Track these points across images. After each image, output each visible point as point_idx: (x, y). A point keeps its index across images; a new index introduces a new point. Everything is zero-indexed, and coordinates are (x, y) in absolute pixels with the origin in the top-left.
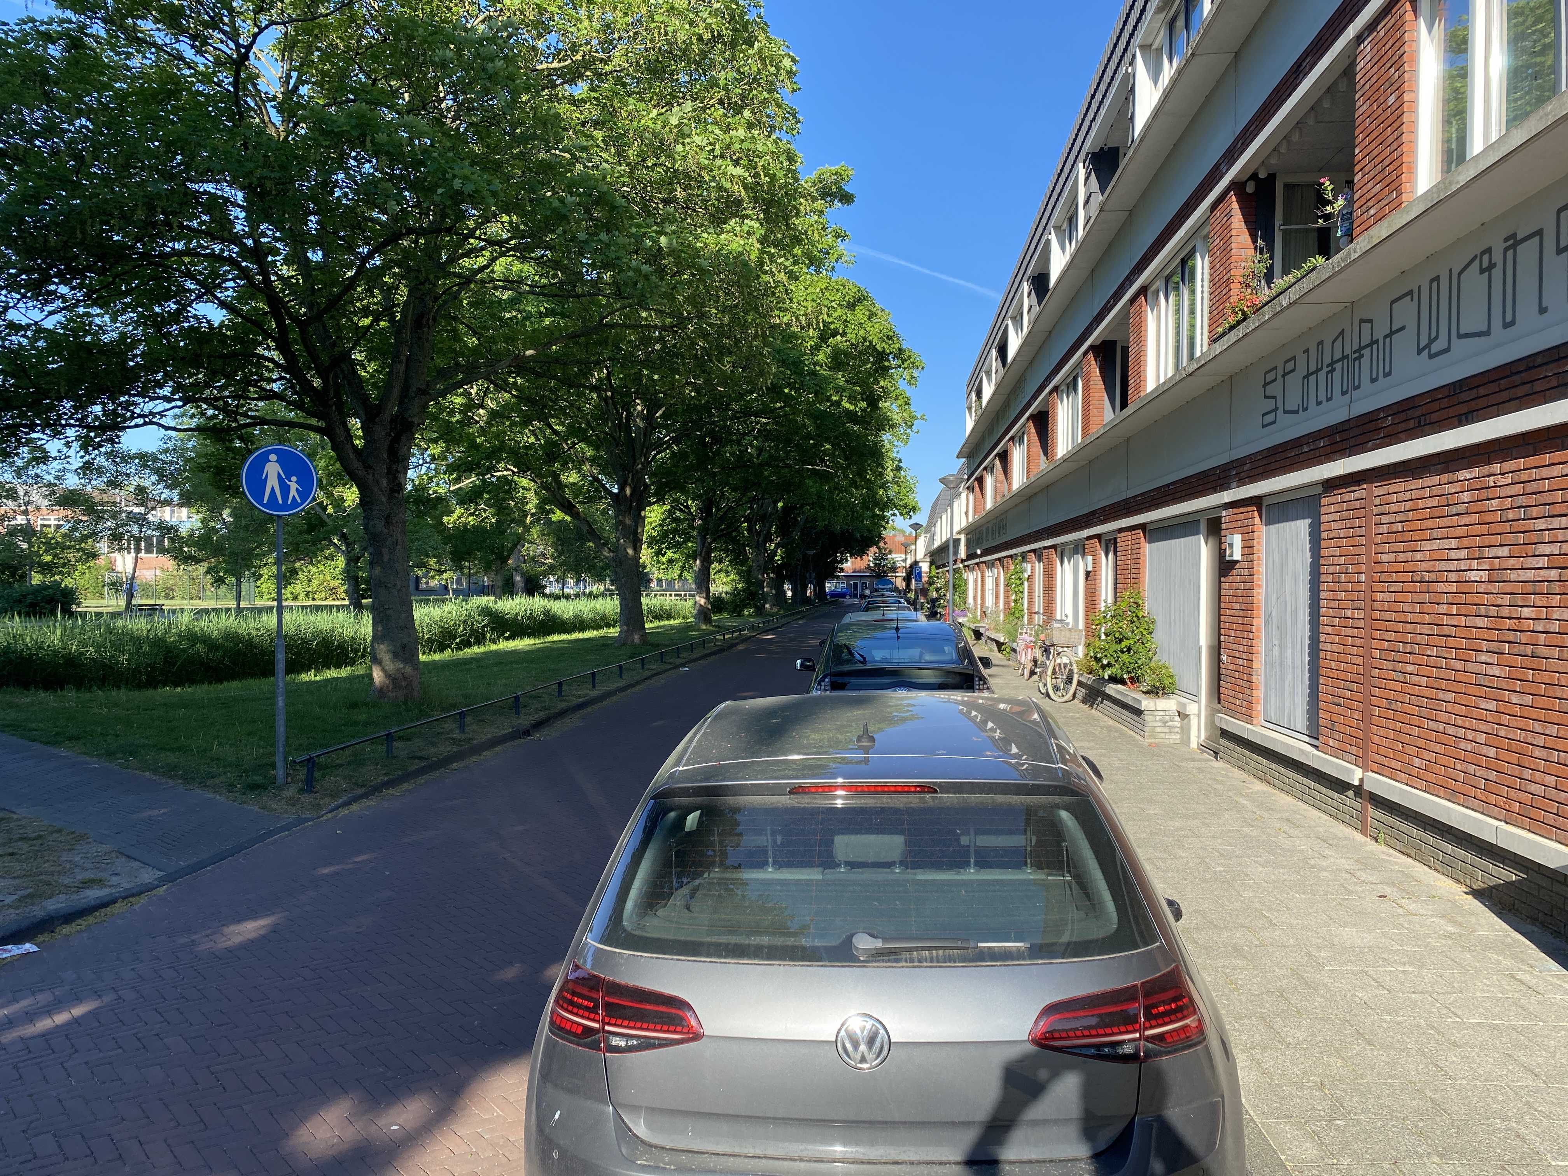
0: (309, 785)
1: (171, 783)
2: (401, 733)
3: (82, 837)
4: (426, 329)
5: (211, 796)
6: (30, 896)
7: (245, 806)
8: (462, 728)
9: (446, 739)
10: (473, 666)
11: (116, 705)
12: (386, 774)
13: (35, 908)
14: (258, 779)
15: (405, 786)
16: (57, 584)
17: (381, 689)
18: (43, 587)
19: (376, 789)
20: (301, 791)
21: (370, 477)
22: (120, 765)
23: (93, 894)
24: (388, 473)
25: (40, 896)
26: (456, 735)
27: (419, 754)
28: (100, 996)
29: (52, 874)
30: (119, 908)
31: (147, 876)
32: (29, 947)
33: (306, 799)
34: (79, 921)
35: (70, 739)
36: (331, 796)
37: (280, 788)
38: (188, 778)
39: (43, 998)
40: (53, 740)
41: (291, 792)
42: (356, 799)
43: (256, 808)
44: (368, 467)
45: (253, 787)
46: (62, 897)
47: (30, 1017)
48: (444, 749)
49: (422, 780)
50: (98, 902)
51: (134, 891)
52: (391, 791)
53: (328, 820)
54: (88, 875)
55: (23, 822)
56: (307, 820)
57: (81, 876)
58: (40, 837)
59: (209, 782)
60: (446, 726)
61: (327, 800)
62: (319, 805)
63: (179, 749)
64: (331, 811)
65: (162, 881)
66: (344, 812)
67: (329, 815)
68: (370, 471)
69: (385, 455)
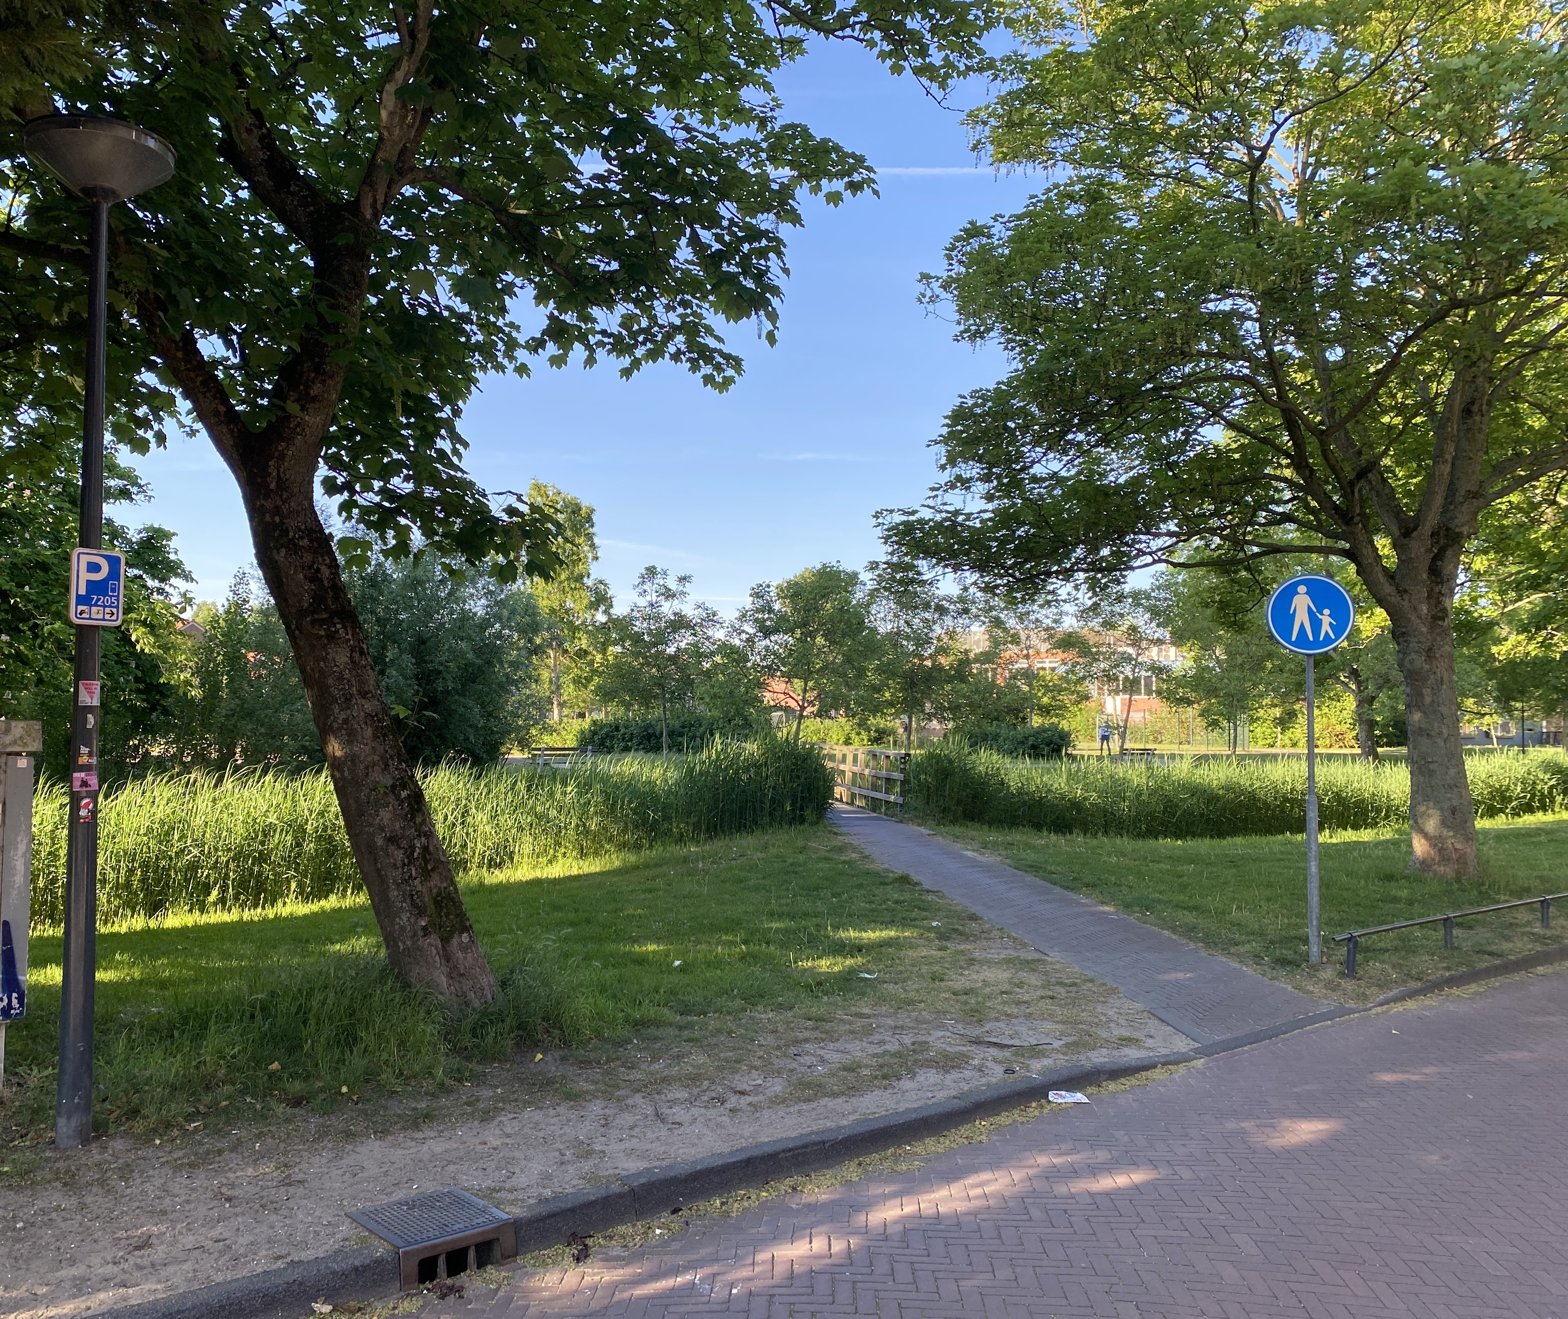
0: (1350, 969)
1: (1192, 946)
2: (1460, 920)
3: (1113, 991)
4: (1478, 418)
5: (1237, 965)
6: (1075, 1044)
7: (1276, 983)
8: (1545, 921)
9: (1524, 934)
10: (1543, 838)
11: (1123, 855)
12: (1448, 969)
13: (1082, 1057)
14: (1289, 954)
15: (1473, 987)
16: (1054, 727)
17: (1423, 862)
18: (1042, 730)
19: (1436, 986)
20: (1342, 975)
21: (1406, 604)
22: (1138, 919)
23: (1132, 1055)
24: (1429, 597)
25: (1084, 1046)
26: (1537, 929)
27: (1489, 949)
28: (1156, 1167)
29: (1090, 1024)
30: (1158, 1074)
31: (1182, 1045)
32: (1079, 1097)
33: (1349, 985)
34: (1123, 1080)
35: (1087, 885)
36: (1378, 985)
37: (1315, 968)
38: (1210, 941)
39: (1102, 1155)
40: (1073, 884)
41: (1328, 974)
42: (1412, 994)
43: (1290, 988)
44: (1402, 592)
45: (1282, 962)
46: (1104, 1051)
47: (1094, 1171)
48: (1521, 947)
49: (1495, 982)
50: (1139, 1063)
51: (1172, 1058)
52: (1455, 991)
53: (1377, 1014)
54: (1125, 1033)
55: (1057, 967)
56: (1354, 1011)
57: (1118, 1032)
58: (1074, 984)
59: (1232, 950)
60: (1519, 916)
61: (1375, 990)
62: (1364, 994)
63: (1196, 908)
64: (1381, 1004)
65: (1200, 1052)
66: (1397, 1008)
67: (1379, 1009)
68: (1406, 597)
69: (1425, 576)
